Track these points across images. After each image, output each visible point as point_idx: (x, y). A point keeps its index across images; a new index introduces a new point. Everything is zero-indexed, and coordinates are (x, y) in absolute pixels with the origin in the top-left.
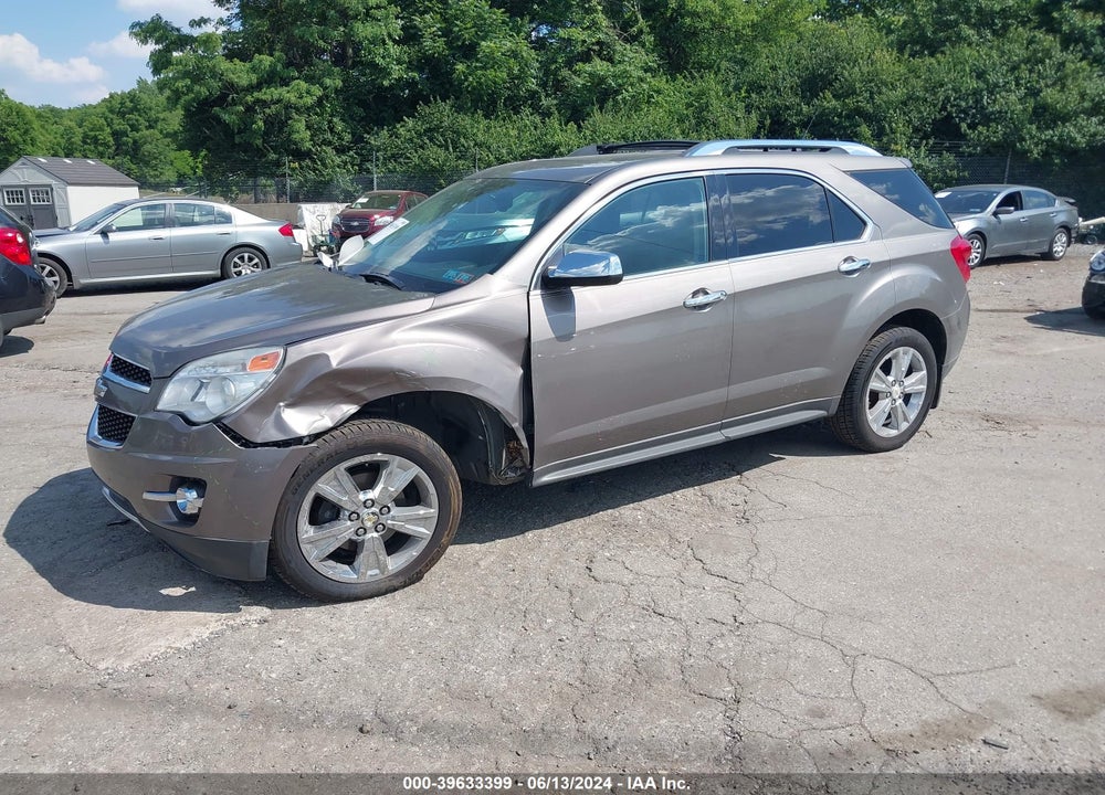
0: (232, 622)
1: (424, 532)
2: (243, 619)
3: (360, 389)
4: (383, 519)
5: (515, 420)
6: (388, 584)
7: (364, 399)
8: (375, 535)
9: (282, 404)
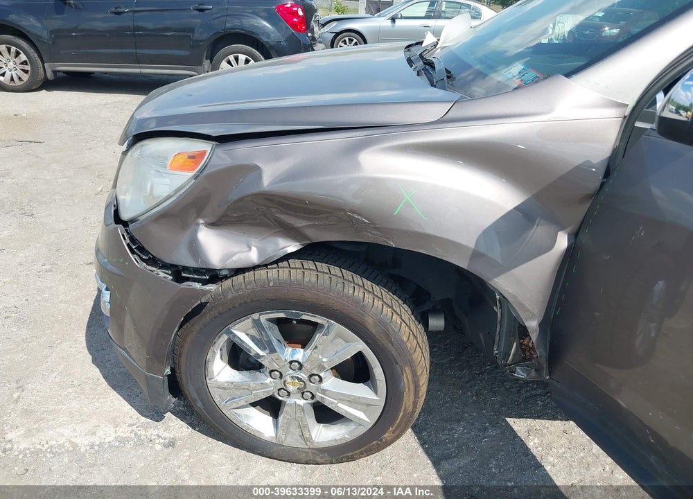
0: (143, 432)
1: (365, 418)
2: (155, 432)
3: (300, 223)
4: (311, 387)
5: (533, 317)
6: (311, 456)
7: (305, 237)
8: (301, 402)
9: (201, 221)
